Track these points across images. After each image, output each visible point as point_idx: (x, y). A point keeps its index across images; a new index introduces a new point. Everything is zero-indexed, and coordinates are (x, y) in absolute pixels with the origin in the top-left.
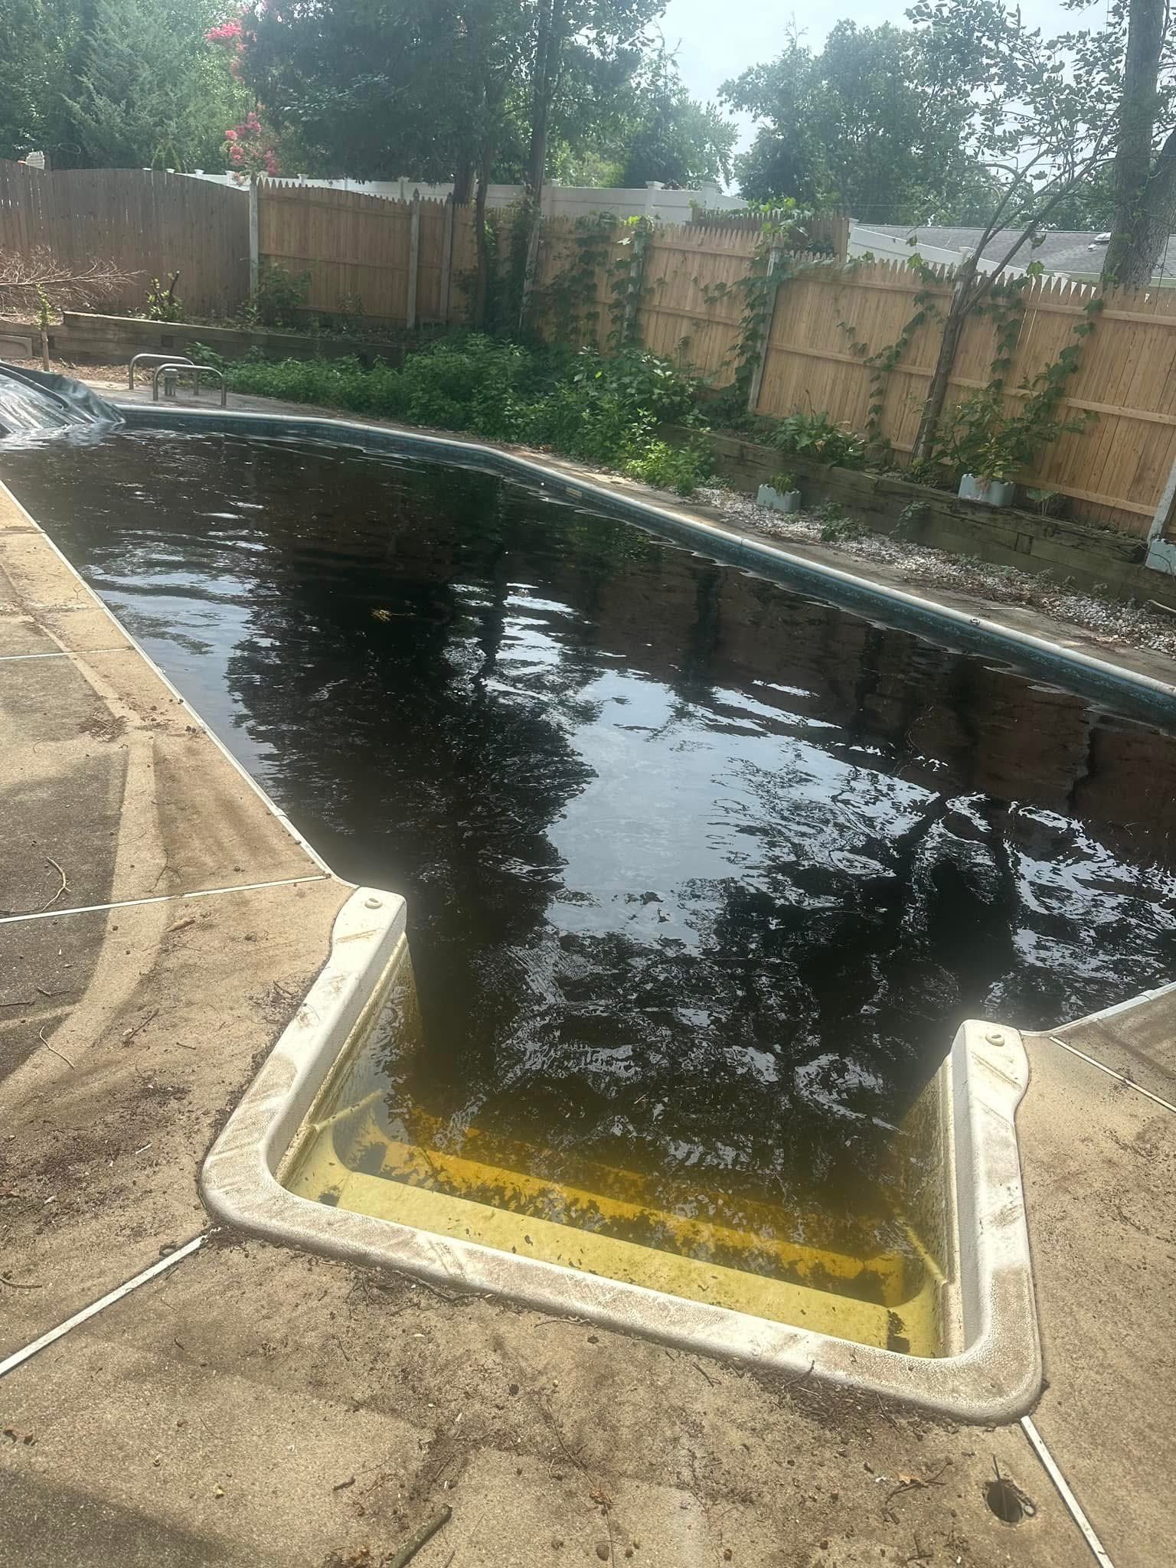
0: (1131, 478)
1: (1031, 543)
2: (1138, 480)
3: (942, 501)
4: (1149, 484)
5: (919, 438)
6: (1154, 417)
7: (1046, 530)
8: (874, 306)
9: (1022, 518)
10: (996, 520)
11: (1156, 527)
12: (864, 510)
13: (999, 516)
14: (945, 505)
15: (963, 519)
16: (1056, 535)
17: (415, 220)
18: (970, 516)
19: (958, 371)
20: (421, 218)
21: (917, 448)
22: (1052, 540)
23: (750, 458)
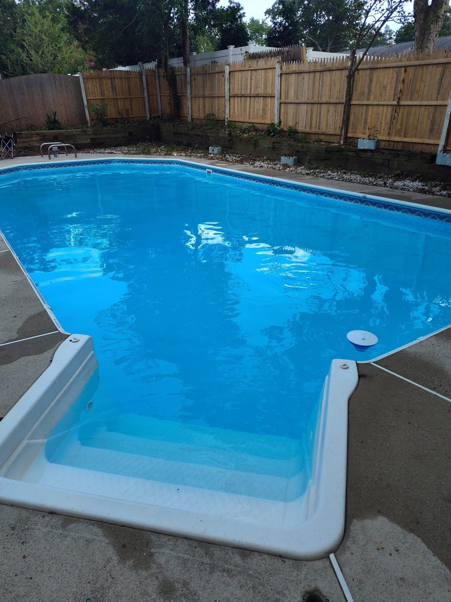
0: (429, 130)
1: (389, 162)
2: (431, 130)
3: (352, 152)
4: (436, 131)
5: (342, 128)
6: (435, 103)
7: (394, 156)
8: (318, 78)
9: (384, 152)
10: (374, 155)
11: (440, 148)
12: (322, 160)
13: (375, 154)
14: (353, 153)
15: (361, 157)
16: (398, 158)
17: (144, 77)
18: (364, 156)
19: (354, 98)
20: (146, 76)
21: (342, 132)
22: (397, 159)
23: (277, 147)
